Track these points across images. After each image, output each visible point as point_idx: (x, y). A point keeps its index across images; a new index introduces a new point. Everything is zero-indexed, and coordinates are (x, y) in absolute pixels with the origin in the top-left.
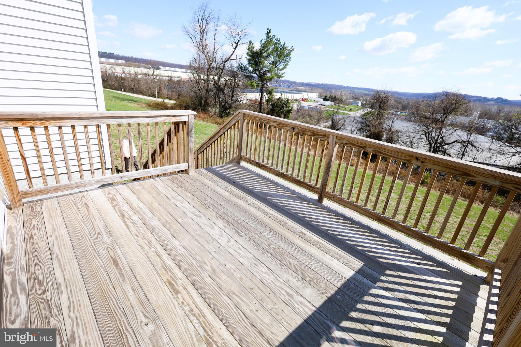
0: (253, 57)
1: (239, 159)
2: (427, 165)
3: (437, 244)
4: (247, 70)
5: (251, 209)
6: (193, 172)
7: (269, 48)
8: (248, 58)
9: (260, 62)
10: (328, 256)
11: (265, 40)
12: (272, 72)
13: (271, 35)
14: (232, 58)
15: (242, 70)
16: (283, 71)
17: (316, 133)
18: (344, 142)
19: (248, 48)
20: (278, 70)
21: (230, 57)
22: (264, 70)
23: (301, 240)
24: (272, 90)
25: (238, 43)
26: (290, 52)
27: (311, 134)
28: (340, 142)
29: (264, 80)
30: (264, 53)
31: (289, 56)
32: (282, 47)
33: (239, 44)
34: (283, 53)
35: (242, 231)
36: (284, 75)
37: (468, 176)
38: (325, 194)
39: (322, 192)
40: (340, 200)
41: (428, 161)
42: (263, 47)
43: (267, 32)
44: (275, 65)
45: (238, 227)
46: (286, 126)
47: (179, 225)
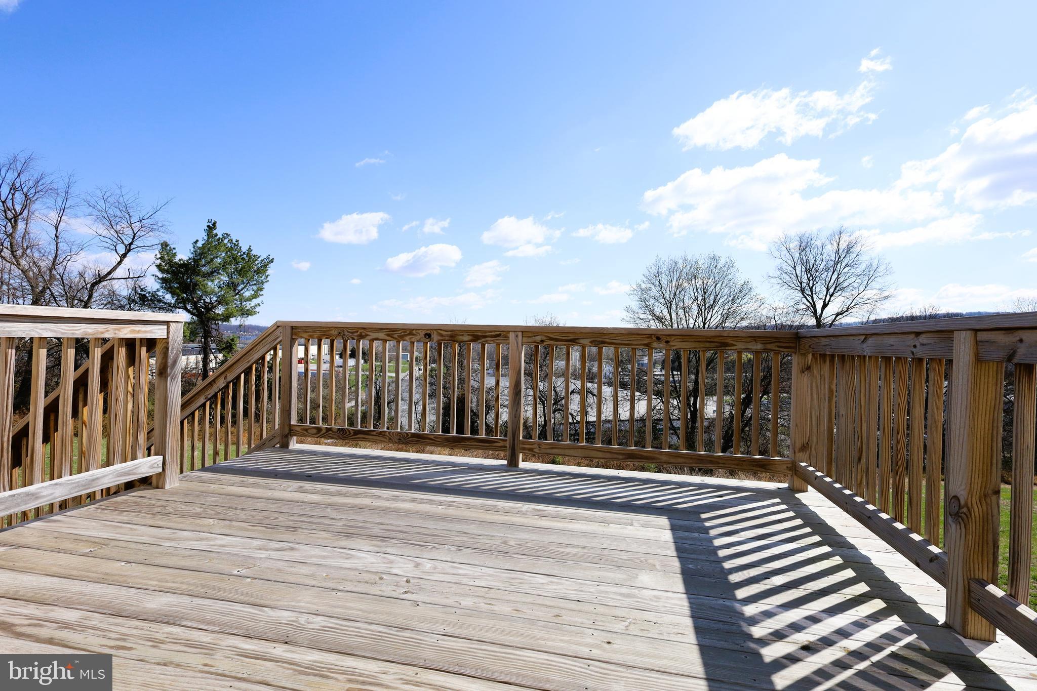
0: (175, 274)
1: (286, 436)
2: (674, 344)
3: (720, 461)
4: (159, 301)
5: (401, 505)
6: (173, 482)
7: (217, 257)
8: (160, 275)
9: (196, 284)
10: (611, 525)
11: (203, 242)
12: (227, 304)
13: (219, 231)
14: (115, 274)
15: (144, 302)
16: (254, 302)
17: (480, 334)
18: (538, 338)
19: (159, 256)
20: (241, 300)
21: (110, 273)
22: (208, 300)
23: (547, 520)
24: (233, 340)
25: (130, 244)
26: (266, 266)
27: (470, 338)
28: (530, 340)
29: (208, 321)
30: (204, 266)
31: (265, 271)
32: (245, 256)
33: (132, 246)
34: (250, 268)
35: (425, 540)
36: (257, 309)
37: (726, 346)
38: (521, 446)
39: (514, 444)
40: (552, 448)
41: (673, 338)
42: (201, 254)
43: (208, 226)
44: (235, 290)
45: (409, 538)
46: (411, 334)
47: (249, 580)
